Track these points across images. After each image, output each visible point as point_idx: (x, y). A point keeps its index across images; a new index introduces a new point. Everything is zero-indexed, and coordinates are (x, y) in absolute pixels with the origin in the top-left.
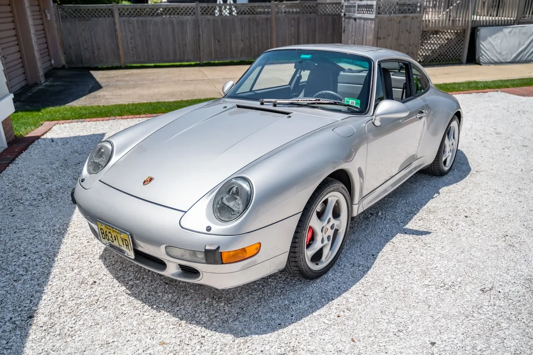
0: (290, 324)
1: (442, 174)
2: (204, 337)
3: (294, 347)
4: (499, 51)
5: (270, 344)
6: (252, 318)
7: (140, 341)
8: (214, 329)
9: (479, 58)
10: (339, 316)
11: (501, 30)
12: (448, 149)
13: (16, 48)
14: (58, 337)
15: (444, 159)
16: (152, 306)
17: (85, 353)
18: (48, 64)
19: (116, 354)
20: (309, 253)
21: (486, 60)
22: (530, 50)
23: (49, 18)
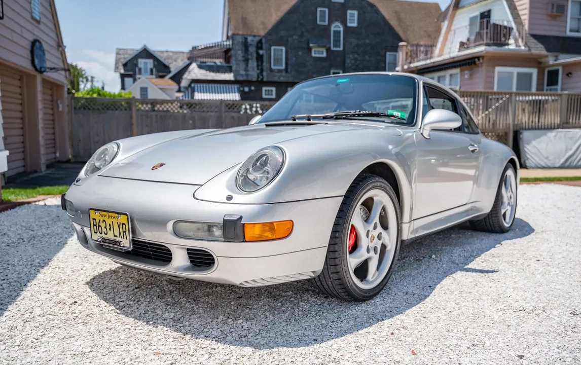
0: (328, 340)
1: (502, 231)
2: (215, 349)
3: (335, 359)
4: (545, 156)
5: (303, 356)
6: (278, 334)
7: (128, 351)
8: (229, 342)
9: (525, 161)
10: (392, 334)
11: (545, 134)
12: (506, 200)
13: (20, 132)
14: (17, 348)
15: (503, 212)
16: (148, 323)
17: (51, 362)
18: (53, 156)
19: (93, 363)
20: (353, 262)
21: (533, 165)
22: (577, 157)
23: (61, 109)
